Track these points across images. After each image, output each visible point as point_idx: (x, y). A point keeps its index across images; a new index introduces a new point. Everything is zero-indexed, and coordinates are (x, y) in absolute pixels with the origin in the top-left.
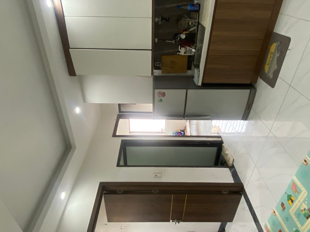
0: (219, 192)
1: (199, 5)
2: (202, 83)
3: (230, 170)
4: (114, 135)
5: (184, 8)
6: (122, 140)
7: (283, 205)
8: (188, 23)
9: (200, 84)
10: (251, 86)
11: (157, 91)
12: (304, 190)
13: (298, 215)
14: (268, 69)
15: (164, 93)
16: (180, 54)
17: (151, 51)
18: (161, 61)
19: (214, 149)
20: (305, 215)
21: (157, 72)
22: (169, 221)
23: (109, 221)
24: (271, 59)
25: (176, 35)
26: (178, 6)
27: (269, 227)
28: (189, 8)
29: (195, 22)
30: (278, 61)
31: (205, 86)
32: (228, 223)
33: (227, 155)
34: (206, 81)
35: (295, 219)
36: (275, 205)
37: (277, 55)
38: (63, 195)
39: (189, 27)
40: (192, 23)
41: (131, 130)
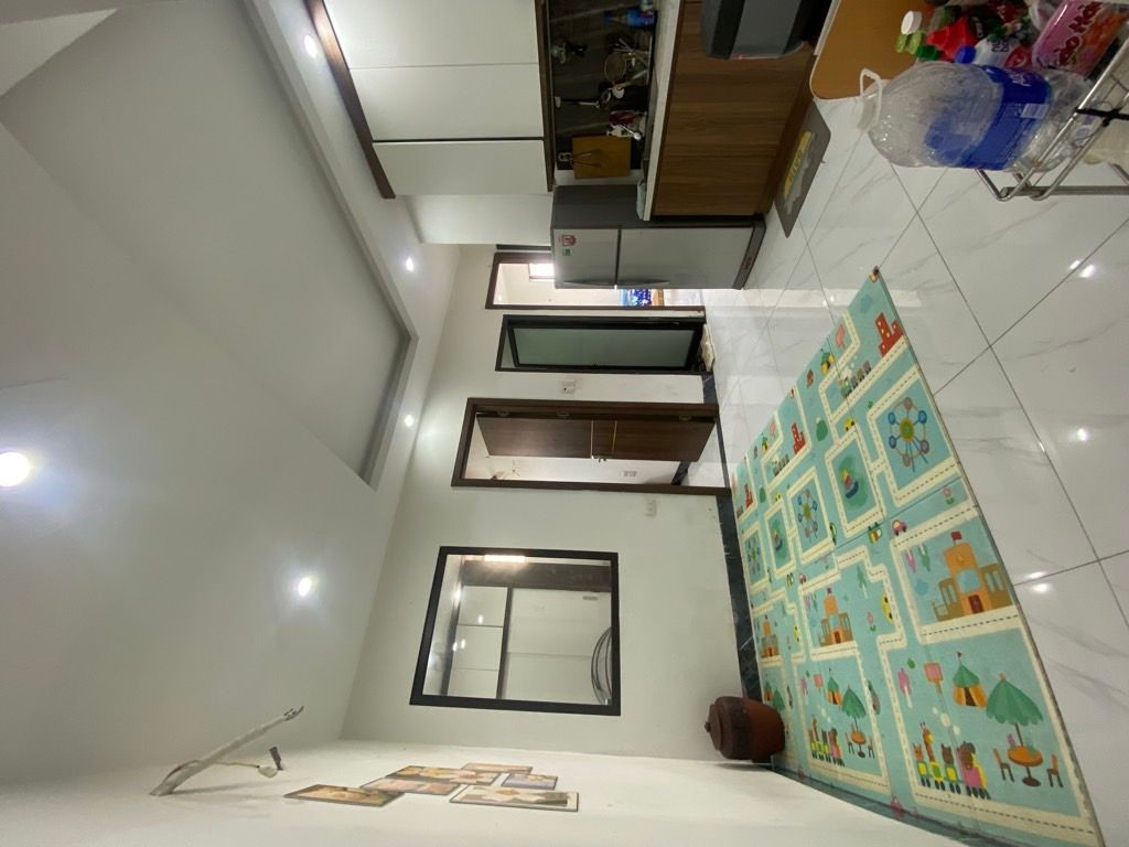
0: (674, 419)
1: (656, 13)
2: (652, 216)
3: (703, 379)
4: (490, 305)
5: (617, 19)
6: (505, 316)
7: (756, 450)
8: (630, 61)
9: (647, 218)
10: (757, 221)
11: (559, 233)
12: (781, 433)
13: (768, 468)
14: (790, 188)
15: (573, 237)
16: (613, 133)
17: (541, 142)
18: (571, 150)
19: (688, 334)
20: (774, 470)
21: (562, 177)
22: (589, 457)
23: (491, 454)
24: (796, 168)
25: (605, 86)
26: (608, 14)
27: (736, 479)
28: (631, 20)
29: (646, 59)
30: (804, 181)
31: (659, 220)
32: (692, 464)
33: (706, 348)
34: (659, 212)
35: (764, 473)
36: (747, 453)
37: (806, 165)
38: (409, 421)
39: (630, 73)
40: (637, 61)
41: (532, 274)
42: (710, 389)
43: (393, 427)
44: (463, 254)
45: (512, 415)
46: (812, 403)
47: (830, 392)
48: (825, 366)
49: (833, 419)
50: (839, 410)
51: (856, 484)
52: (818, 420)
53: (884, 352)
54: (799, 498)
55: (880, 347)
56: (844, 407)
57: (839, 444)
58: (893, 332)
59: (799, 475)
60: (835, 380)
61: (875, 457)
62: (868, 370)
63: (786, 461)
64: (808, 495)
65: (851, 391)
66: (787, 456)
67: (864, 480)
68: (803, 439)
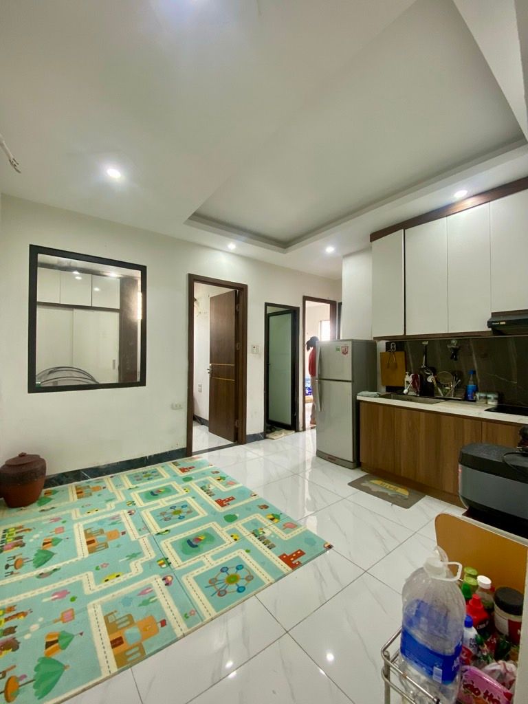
0: (236, 417)
1: (475, 401)
2: (360, 401)
3: (261, 433)
4: (306, 298)
5: (471, 378)
6: (299, 308)
7: (217, 472)
8: (448, 386)
9: (359, 398)
10: (357, 463)
11: (350, 344)
12: (227, 489)
13: (205, 482)
14: (376, 484)
15: (347, 353)
16: (407, 376)
17: (402, 334)
18: (397, 350)
19: (289, 421)
20: (205, 486)
21: (382, 345)
22: (210, 363)
23: (212, 298)
24: (388, 487)
25: (434, 371)
26: (474, 373)
27: (198, 460)
28: (471, 386)
29: (449, 395)
30: (383, 493)
31: (357, 405)
32: (208, 428)
33: (280, 434)
34: (362, 406)
35: (202, 479)
36: (216, 467)
37: (390, 494)
38: (232, 246)
39: (441, 387)
40: (448, 390)
42: (255, 438)
43: (227, 236)
44: (336, 282)
45: (237, 313)
46: (248, 509)
47: (255, 522)
48: (272, 517)
49: (238, 525)
50: (245, 529)
51: (197, 546)
52: (238, 515)
53: (281, 557)
54: (186, 506)
55: (284, 555)
56: (246, 533)
57: (222, 531)
58: (293, 563)
59: (201, 505)
60: (262, 524)
61: (215, 558)
62: (270, 548)
63: (210, 494)
64: (188, 512)
65: (256, 536)
66: (213, 495)
67: (199, 552)
68: (225, 505)
